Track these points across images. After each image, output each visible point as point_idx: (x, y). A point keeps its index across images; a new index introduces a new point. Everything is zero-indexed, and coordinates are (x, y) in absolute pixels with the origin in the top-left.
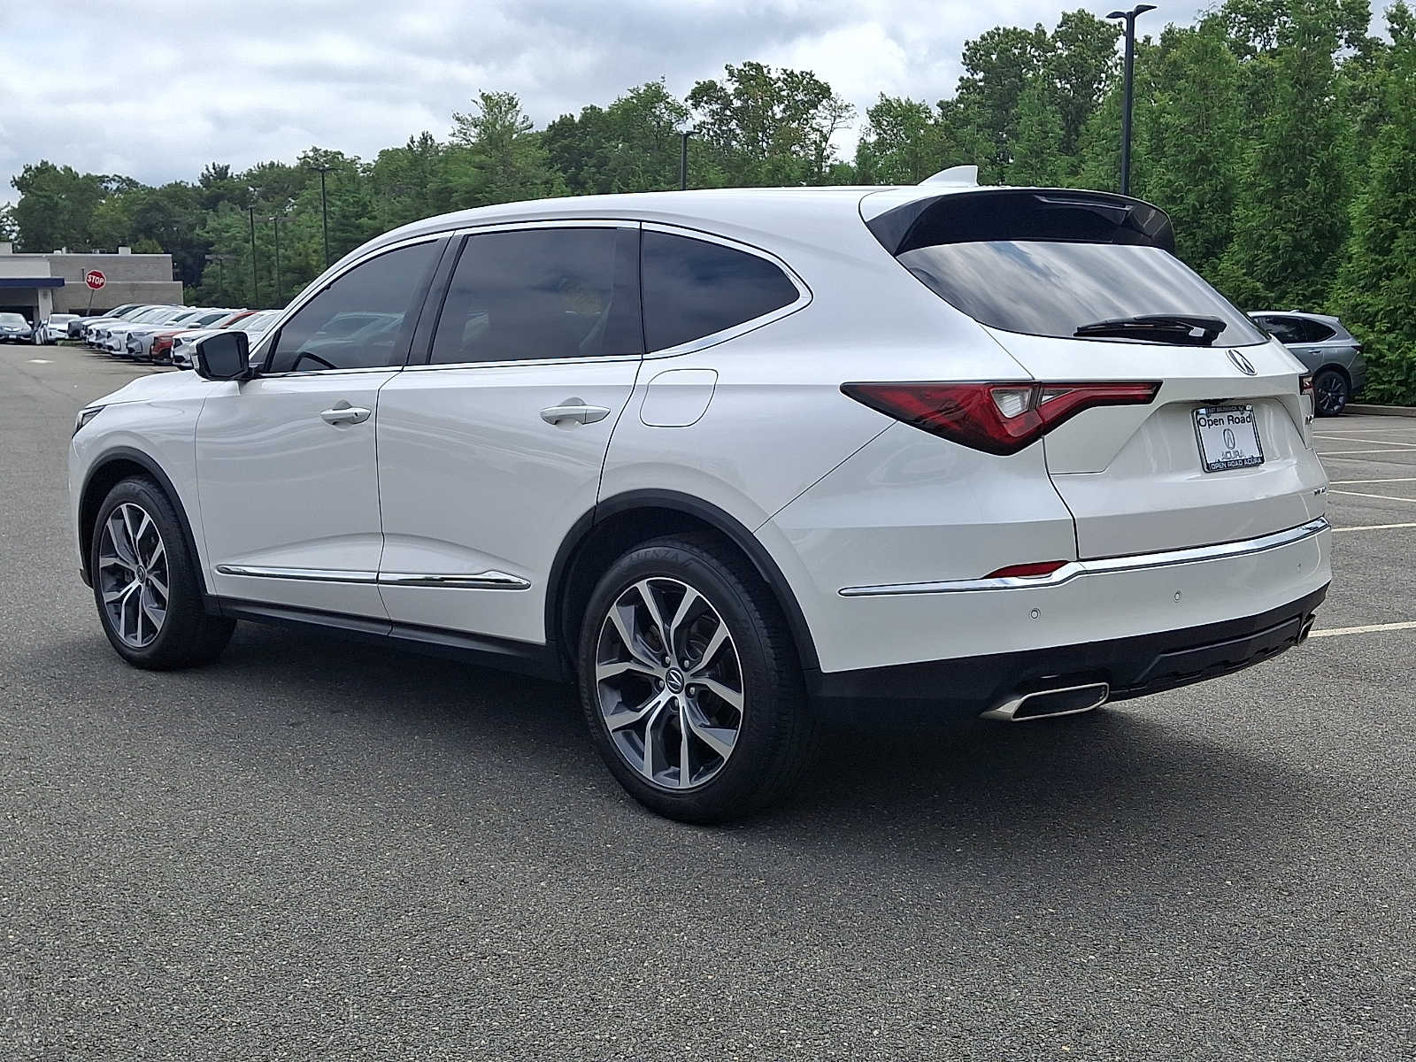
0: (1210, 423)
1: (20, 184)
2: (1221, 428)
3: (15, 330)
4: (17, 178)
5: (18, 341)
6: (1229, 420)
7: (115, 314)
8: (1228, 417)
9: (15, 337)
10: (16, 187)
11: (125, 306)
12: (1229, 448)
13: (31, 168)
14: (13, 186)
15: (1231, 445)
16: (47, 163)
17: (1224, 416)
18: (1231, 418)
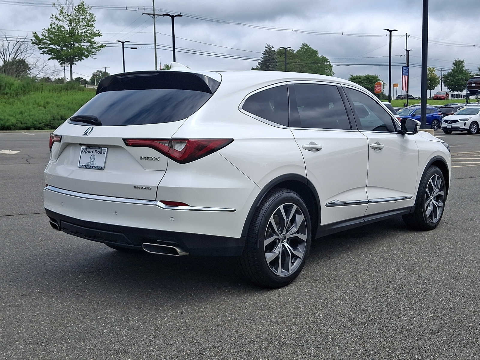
0: (86, 152)
2: (91, 154)
6: (95, 152)
8: (95, 151)
12: (91, 161)
15: (92, 161)
17: (94, 150)
18: (96, 151)
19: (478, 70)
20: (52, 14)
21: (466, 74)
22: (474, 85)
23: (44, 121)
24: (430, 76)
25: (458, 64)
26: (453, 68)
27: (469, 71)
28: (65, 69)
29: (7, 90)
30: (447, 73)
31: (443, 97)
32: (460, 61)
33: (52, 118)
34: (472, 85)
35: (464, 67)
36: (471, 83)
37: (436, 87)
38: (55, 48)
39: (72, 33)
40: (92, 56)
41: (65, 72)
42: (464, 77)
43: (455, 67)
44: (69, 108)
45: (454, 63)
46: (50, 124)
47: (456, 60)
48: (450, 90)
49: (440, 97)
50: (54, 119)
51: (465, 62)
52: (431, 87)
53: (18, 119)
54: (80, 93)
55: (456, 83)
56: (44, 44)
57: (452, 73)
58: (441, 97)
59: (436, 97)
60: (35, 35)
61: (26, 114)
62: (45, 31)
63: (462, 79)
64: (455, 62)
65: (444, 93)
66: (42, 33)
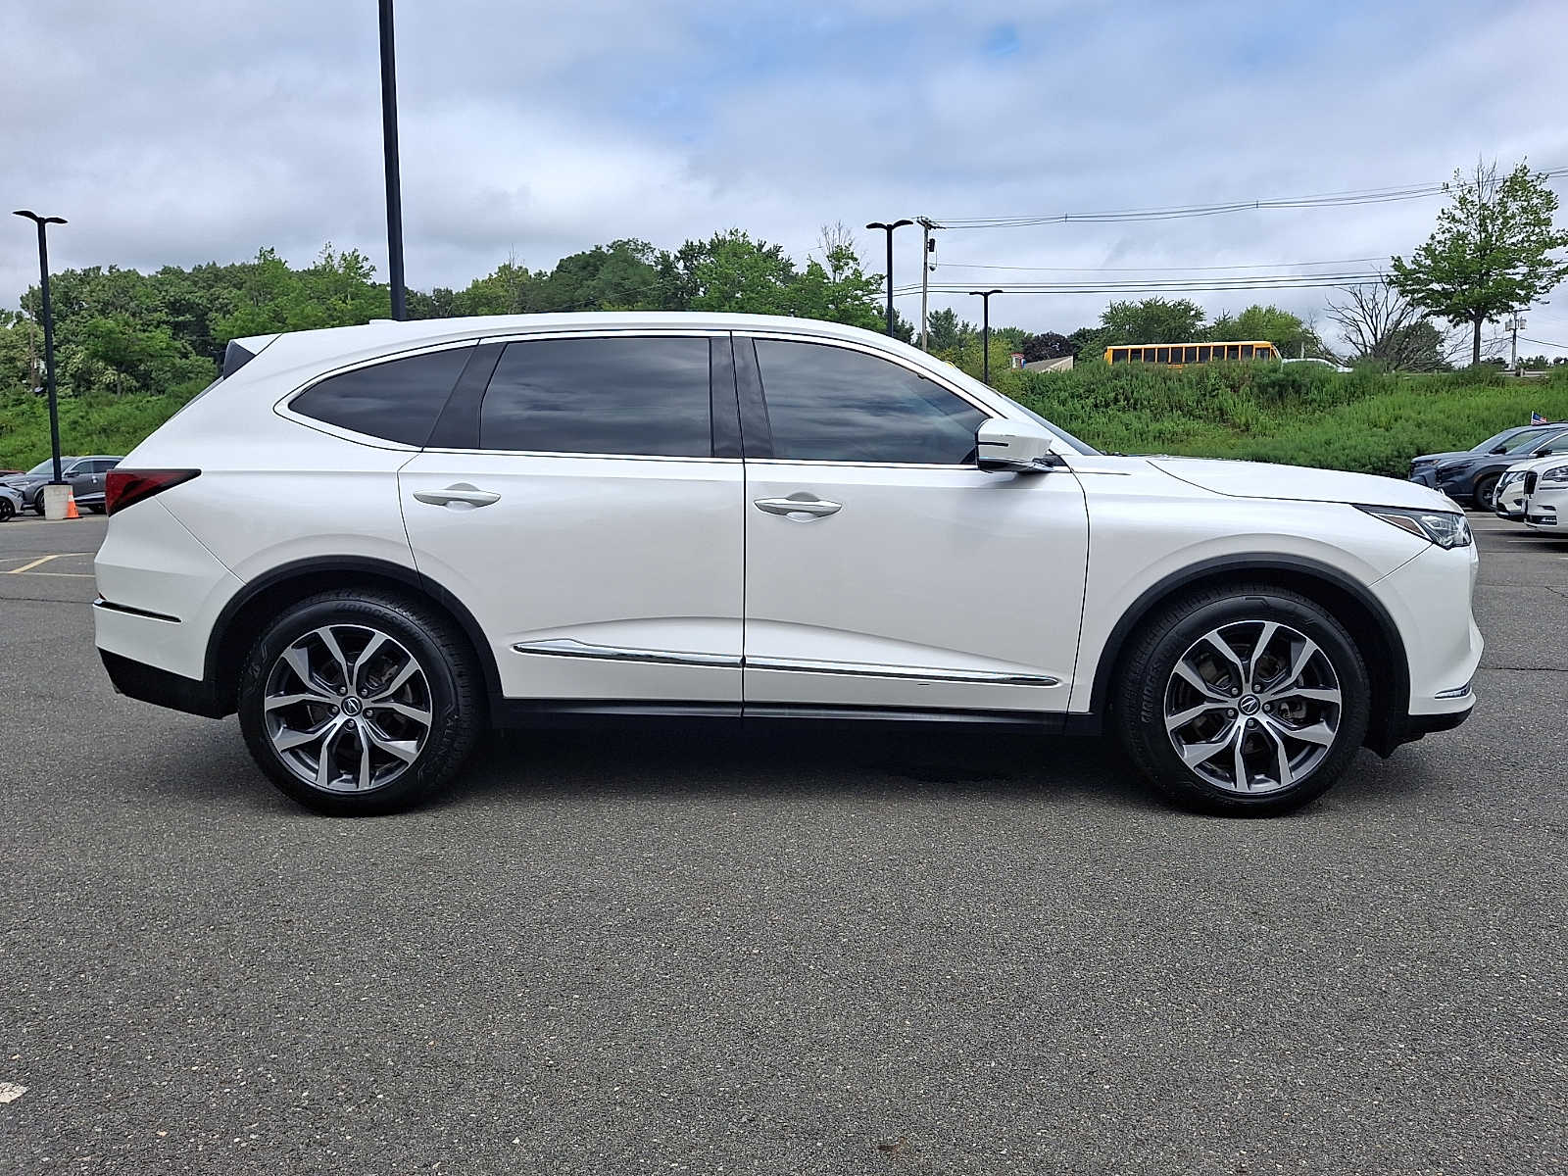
20: (1443, 210)
23: (1373, 459)
28: (1514, 336)
29: (1314, 394)
33: (1395, 453)
38: (1440, 289)
39: (1483, 249)
40: (1537, 296)
41: (1514, 344)
44: (1447, 430)
46: (1387, 468)
50: (1399, 457)
53: (1314, 456)
54: (1493, 391)
56: (1418, 281)
60: (1398, 264)
61: (1337, 445)
62: (1420, 252)
66: (1413, 259)
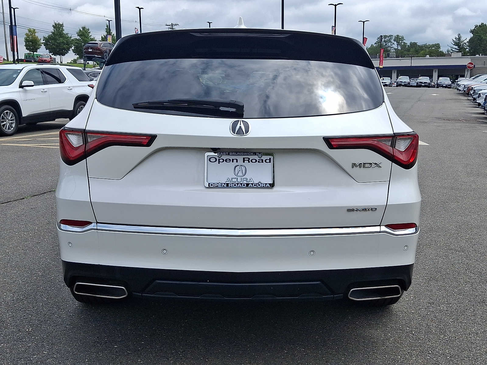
1: (472, 32)
2: (233, 164)
3: (445, 83)
4: (472, 30)
5: (446, 87)
7: (473, 78)
9: (445, 85)
10: (471, 33)
11: (478, 75)
13: (477, 25)
14: (470, 33)
16: (483, 23)
19: (77, 35)
21: (66, 38)
22: (91, 50)
24: (31, 37)
25: (58, 27)
26: (53, 31)
27: (69, 35)
30: (47, 36)
31: (48, 61)
32: (59, 24)
34: (89, 50)
35: (64, 30)
36: (88, 48)
37: (38, 50)
42: (65, 41)
43: (55, 29)
45: (53, 26)
47: (56, 22)
48: (52, 53)
49: (44, 60)
51: (64, 25)
52: (33, 49)
55: (57, 46)
57: (52, 36)
58: (46, 60)
59: (41, 60)
63: (63, 42)
64: (54, 24)
65: (48, 56)
